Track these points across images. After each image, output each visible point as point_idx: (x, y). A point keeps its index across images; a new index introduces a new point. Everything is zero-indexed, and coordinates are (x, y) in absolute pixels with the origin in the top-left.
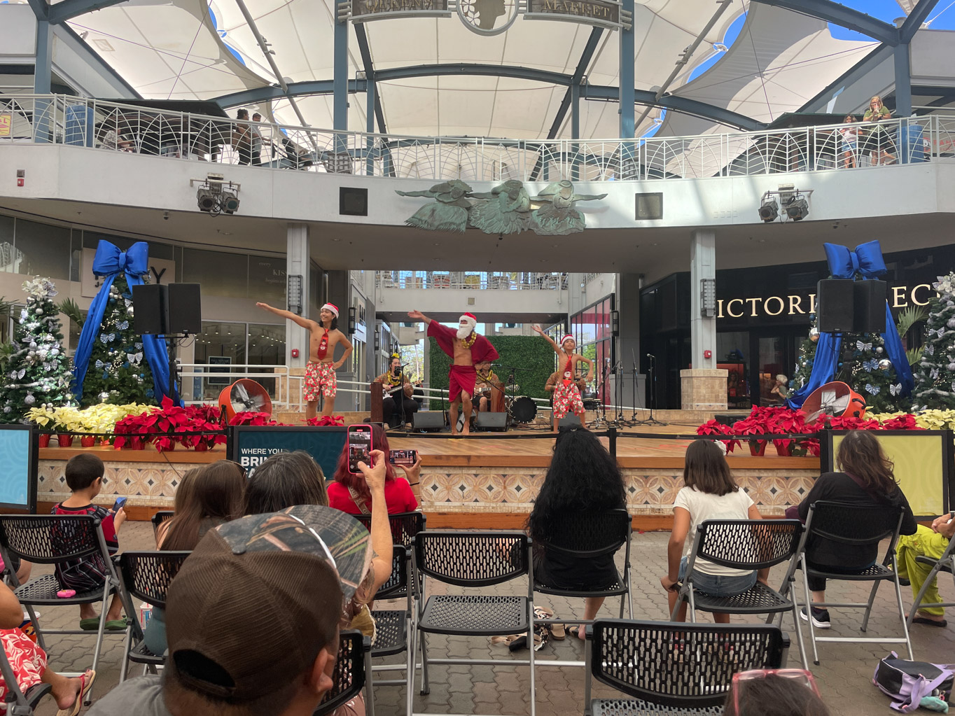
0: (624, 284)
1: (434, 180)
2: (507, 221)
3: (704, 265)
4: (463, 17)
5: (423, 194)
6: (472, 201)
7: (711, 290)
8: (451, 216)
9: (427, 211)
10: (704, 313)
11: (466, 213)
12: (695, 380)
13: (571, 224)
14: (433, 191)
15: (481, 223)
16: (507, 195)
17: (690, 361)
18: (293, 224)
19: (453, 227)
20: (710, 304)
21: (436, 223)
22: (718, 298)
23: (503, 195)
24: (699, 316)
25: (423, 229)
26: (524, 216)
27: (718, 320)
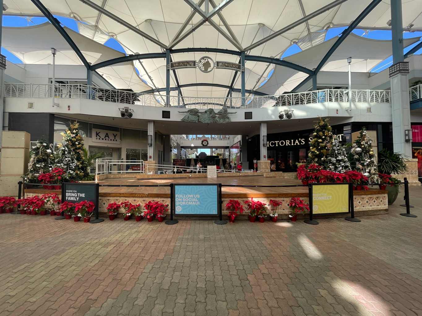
0: (243, 138)
1: (189, 109)
2: (209, 120)
3: (264, 132)
4: (200, 68)
5: (186, 112)
6: (200, 114)
7: (266, 139)
8: (193, 118)
9: (187, 117)
10: (264, 145)
11: (198, 117)
12: (261, 164)
13: (227, 120)
14: (188, 111)
15: (202, 120)
16: (209, 112)
17: (260, 158)
18: (149, 121)
19: (194, 121)
20: (265, 143)
21: (189, 120)
22: (267, 141)
23: (208, 113)
24: (262, 146)
25: (186, 122)
26: (214, 118)
27: (267, 147)
